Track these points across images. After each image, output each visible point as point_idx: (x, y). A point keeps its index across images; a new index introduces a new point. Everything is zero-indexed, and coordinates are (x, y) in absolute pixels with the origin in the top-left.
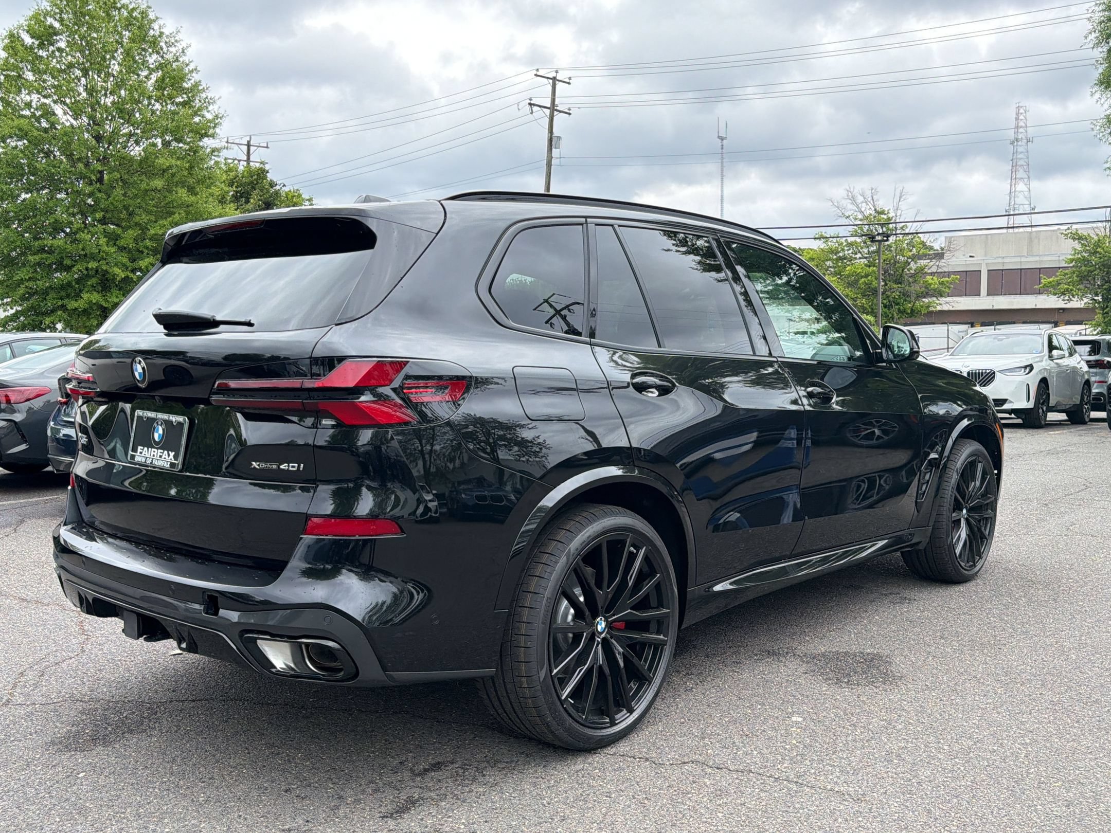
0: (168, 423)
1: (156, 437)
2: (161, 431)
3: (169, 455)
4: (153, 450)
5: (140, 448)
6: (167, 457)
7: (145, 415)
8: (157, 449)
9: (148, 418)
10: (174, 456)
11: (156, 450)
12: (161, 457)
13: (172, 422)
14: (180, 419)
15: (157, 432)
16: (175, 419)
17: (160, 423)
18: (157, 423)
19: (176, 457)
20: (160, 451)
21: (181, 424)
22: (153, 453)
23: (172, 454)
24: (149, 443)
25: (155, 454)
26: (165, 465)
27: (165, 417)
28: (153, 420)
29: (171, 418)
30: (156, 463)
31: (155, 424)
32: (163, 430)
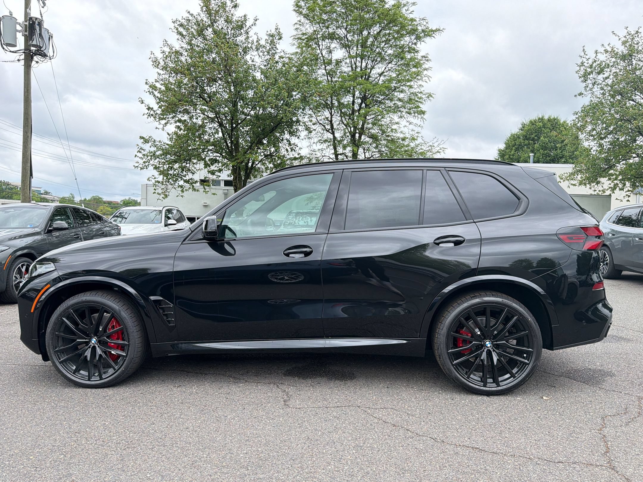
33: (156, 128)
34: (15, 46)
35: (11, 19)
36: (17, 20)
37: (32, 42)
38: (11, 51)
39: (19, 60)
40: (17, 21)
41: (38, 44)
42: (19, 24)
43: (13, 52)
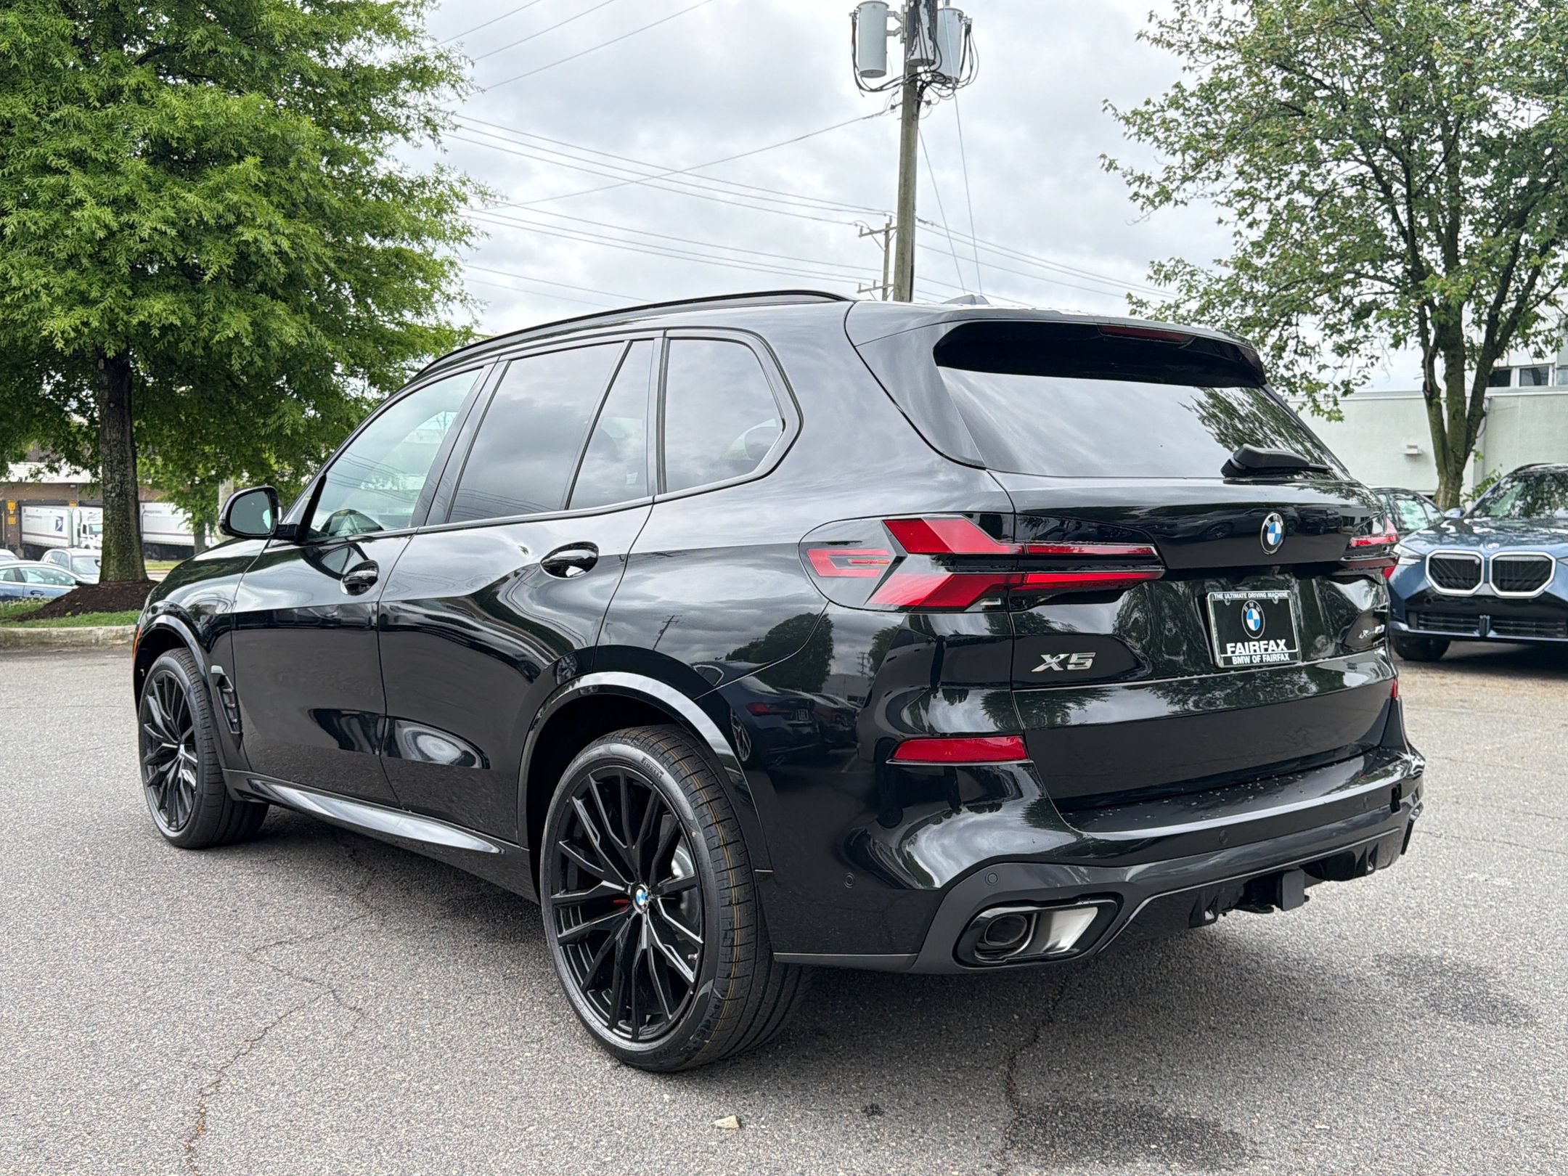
0: (1265, 604)
1: (1252, 625)
2: (1256, 616)
3: (1278, 645)
4: (1251, 643)
5: (1229, 646)
6: (1275, 648)
7: (1227, 596)
8: (1258, 640)
9: (1233, 601)
10: (1286, 645)
11: (1256, 643)
12: (1266, 650)
13: (1271, 601)
14: (1284, 594)
15: (1251, 617)
16: (1276, 595)
17: (1252, 605)
18: (1248, 606)
19: (1290, 645)
20: (1262, 643)
21: (1284, 602)
22: (1252, 648)
23: (1282, 643)
24: (1242, 636)
25: (1257, 648)
26: (1283, 658)
27: (1261, 595)
28: (1242, 602)
29: (1270, 595)
30: (1267, 659)
31: (1245, 608)
32: (1260, 613)
33: (1220, 221)
34: (883, 73)
35: (874, 7)
36: (887, 6)
37: (913, 54)
38: (872, 90)
39: (893, 107)
40: (890, 9)
41: (924, 57)
42: (894, 14)
43: (876, 90)
